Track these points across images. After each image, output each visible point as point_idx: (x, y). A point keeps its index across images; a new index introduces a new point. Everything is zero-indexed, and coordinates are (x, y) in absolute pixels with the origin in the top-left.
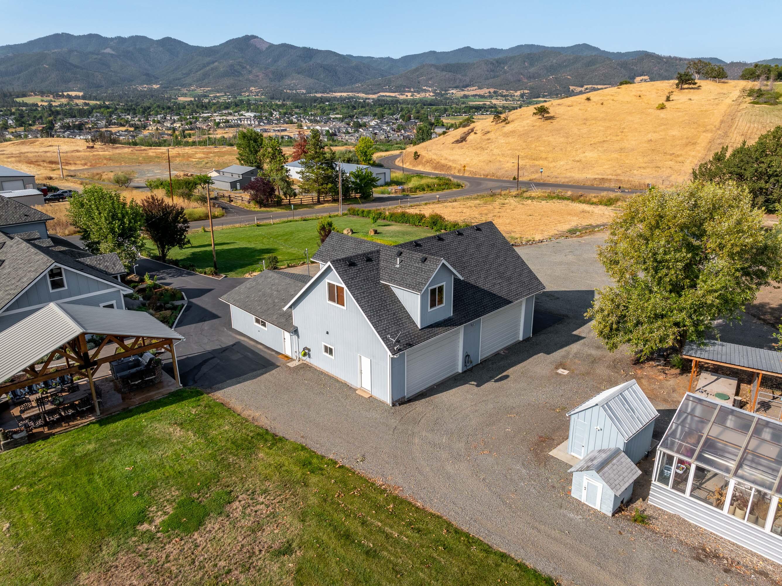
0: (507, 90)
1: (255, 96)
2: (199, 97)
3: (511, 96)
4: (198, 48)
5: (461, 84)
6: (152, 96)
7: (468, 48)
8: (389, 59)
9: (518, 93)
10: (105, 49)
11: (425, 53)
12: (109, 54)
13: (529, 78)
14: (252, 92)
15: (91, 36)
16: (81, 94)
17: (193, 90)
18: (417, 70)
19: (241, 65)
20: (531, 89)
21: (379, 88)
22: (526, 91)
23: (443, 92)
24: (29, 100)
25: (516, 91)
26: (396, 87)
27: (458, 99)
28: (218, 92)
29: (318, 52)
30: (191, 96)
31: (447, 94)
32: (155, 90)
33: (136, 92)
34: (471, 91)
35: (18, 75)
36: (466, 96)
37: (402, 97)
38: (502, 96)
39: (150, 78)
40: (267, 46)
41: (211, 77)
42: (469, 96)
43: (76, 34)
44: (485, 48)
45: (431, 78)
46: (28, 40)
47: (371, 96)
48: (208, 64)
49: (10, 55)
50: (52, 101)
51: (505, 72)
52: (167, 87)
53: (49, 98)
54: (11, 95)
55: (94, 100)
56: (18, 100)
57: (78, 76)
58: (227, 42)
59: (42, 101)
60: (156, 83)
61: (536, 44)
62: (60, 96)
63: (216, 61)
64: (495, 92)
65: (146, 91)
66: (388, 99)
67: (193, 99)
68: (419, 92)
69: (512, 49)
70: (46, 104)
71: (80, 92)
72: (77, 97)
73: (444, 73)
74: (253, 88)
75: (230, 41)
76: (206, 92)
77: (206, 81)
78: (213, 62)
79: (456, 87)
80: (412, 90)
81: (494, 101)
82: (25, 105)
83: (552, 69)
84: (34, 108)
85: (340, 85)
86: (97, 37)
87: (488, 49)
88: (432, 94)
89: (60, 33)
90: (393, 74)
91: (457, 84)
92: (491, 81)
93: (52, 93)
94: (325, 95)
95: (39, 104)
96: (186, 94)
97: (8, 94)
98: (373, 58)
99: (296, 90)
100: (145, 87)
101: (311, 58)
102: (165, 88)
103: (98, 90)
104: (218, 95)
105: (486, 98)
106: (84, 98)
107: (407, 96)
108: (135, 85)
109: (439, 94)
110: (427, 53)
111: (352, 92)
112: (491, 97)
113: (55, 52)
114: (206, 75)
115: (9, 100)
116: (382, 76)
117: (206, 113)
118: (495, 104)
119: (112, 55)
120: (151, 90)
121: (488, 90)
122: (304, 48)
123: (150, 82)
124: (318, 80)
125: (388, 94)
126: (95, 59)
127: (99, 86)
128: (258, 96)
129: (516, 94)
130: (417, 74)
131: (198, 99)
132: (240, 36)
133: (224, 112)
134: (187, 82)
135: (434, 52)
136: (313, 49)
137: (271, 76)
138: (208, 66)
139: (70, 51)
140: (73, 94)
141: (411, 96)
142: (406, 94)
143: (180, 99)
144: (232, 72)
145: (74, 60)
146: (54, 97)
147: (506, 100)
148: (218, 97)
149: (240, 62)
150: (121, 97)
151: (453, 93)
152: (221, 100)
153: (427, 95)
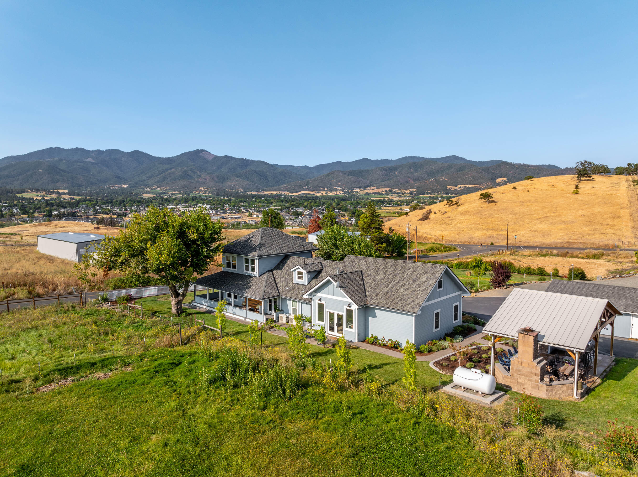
0: (399, 189)
1: (204, 193)
2: (160, 194)
3: (403, 193)
4: (159, 158)
5: (363, 185)
6: (123, 193)
7: (366, 159)
8: (306, 167)
9: (408, 191)
10: (87, 159)
11: (333, 163)
12: (90, 162)
13: (415, 180)
14: (201, 191)
15: (77, 150)
16: (66, 191)
17: (154, 189)
18: (328, 175)
19: (192, 171)
20: (417, 188)
21: (300, 188)
22: (414, 190)
23: (350, 191)
24: (27, 195)
25: (406, 190)
26: (314, 187)
27: (362, 196)
28: (175, 191)
29: (252, 161)
30: (153, 193)
31: (353, 192)
32: (124, 189)
33: (110, 190)
34: (371, 190)
35: (17, 177)
36: (368, 194)
37: (318, 195)
38: (396, 193)
39: (120, 180)
40: (213, 158)
41: (168, 179)
42: (370, 193)
43: (66, 148)
44: (379, 159)
45: (340, 181)
46: (28, 152)
47: (294, 194)
48: (167, 170)
49: (13, 163)
50: (45, 196)
51: (396, 176)
52: (134, 187)
53: (42, 194)
54: (12, 192)
55: (77, 196)
56: (19, 195)
57: (65, 178)
58: (182, 154)
59: (37, 196)
60: (125, 184)
61: (417, 156)
62: (51, 192)
63: (173, 168)
64: (390, 191)
65: (117, 190)
66: (308, 196)
67: (155, 196)
68: (331, 191)
69: (399, 160)
70: (40, 198)
71: (65, 190)
72: (64, 194)
73: (350, 177)
74: (202, 188)
75: (184, 153)
76: (165, 190)
77: (165, 182)
78: (171, 169)
79: (360, 187)
80: (326, 189)
81: (391, 198)
82: (24, 199)
83: (431, 174)
84: (32, 201)
85: (270, 186)
86: (82, 150)
87: (381, 160)
88: (341, 192)
89: (54, 147)
90: (309, 178)
91: (360, 185)
92: (386, 182)
93: (45, 190)
94: (259, 193)
95: (35, 198)
96: (149, 192)
97: (11, 191)
98: (294, 166)
99: (235, 189)
100: (117, 187)
101: (246, 166)
102: (132, 187)
103: (79, 189)
104: (174, 192)
105: (384, 195)
106: (69, 194)
107: (322, 194)
108: (108, 185)
109: (347, 192)
110: (335, 163)
111: (279, 191)
112: (387, 194)
113: (49, 161)
114: (164, 178)
115: (12, 195)
116: (302, 179)
117: (170, 205)
118: (392, 199)
119: (92, 163)
120: (121, 189)
121: (385, 189)
122: (242, 159)
123: (120, 183)
124: (252, 182)
125: (308, 192)
126: (79, 166)
127: (80, 186)
128: (206, 193)
129: (406, 192)
130: (329, 177)
131: (159, 195)
132: (193, 150)
133: (184, 204)
134: (149, 183)
135: (340, 162)
136: (248, 160)
137: (216, 179)
138: (166, 171)
139: (61, 160)
140: (61, 191)
141: (325, 194)
142: (322, 192)
143: (144, 195)
144: (186, 176)
145: (62, 166)
146: (46, 193)
147: (400, 196)
148: (175, 194)
149: (192, 169)
150: (98, 194)
151: (357, 192)
152: (178, 196)
153: (338, 193)
